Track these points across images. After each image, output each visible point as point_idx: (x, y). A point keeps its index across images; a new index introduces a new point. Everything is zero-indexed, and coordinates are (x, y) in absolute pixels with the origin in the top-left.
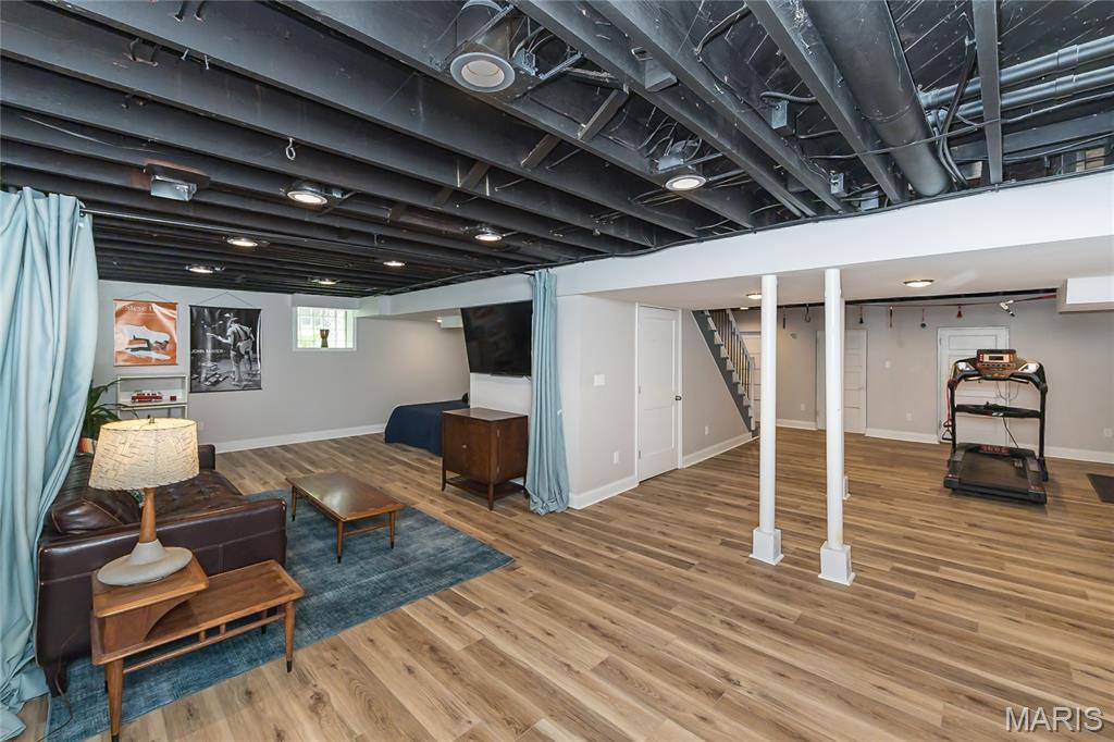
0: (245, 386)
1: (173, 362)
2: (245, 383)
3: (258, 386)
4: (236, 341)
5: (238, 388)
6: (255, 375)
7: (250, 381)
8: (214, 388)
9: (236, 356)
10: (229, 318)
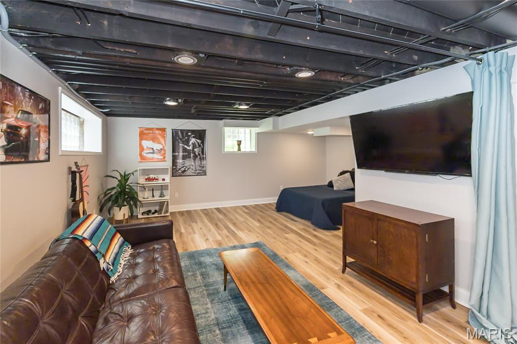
0: (198, 173)
1: (164, 160)
2: (198, 171)
3: (204, 173)
4: (194, 148)
5: (194, 174)
6: (203, 167)
7: (200, 170)
8: (183, 174)
9: (194, 156)
10: (190, 135)
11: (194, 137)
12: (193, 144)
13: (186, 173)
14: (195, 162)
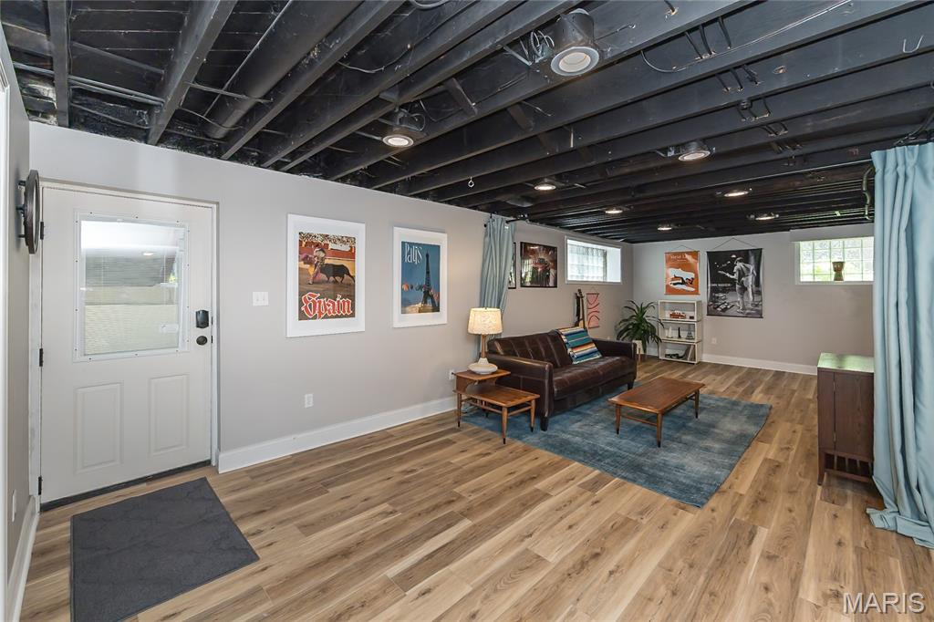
0: (748, 314)
1: (696, 293)
2: (748, 311)
3: (759, 315)
4: (740, 277)
5: (741, 315)
6: (757, 305)
7: (752, 310)
8: (723, 314)
9: (740, 289)
10: (735, 259)
11: (740, 261)
12: (739, 270)
13: (728, 312)
14: (742, 298)
